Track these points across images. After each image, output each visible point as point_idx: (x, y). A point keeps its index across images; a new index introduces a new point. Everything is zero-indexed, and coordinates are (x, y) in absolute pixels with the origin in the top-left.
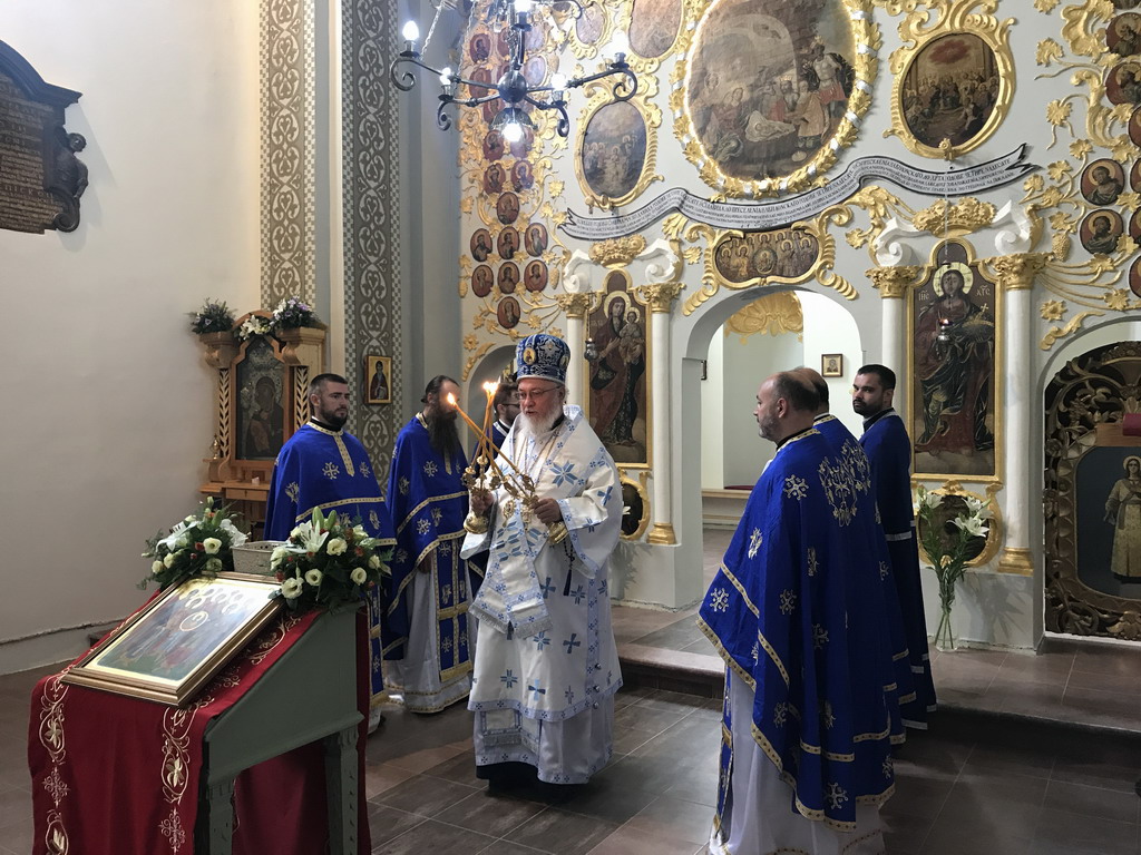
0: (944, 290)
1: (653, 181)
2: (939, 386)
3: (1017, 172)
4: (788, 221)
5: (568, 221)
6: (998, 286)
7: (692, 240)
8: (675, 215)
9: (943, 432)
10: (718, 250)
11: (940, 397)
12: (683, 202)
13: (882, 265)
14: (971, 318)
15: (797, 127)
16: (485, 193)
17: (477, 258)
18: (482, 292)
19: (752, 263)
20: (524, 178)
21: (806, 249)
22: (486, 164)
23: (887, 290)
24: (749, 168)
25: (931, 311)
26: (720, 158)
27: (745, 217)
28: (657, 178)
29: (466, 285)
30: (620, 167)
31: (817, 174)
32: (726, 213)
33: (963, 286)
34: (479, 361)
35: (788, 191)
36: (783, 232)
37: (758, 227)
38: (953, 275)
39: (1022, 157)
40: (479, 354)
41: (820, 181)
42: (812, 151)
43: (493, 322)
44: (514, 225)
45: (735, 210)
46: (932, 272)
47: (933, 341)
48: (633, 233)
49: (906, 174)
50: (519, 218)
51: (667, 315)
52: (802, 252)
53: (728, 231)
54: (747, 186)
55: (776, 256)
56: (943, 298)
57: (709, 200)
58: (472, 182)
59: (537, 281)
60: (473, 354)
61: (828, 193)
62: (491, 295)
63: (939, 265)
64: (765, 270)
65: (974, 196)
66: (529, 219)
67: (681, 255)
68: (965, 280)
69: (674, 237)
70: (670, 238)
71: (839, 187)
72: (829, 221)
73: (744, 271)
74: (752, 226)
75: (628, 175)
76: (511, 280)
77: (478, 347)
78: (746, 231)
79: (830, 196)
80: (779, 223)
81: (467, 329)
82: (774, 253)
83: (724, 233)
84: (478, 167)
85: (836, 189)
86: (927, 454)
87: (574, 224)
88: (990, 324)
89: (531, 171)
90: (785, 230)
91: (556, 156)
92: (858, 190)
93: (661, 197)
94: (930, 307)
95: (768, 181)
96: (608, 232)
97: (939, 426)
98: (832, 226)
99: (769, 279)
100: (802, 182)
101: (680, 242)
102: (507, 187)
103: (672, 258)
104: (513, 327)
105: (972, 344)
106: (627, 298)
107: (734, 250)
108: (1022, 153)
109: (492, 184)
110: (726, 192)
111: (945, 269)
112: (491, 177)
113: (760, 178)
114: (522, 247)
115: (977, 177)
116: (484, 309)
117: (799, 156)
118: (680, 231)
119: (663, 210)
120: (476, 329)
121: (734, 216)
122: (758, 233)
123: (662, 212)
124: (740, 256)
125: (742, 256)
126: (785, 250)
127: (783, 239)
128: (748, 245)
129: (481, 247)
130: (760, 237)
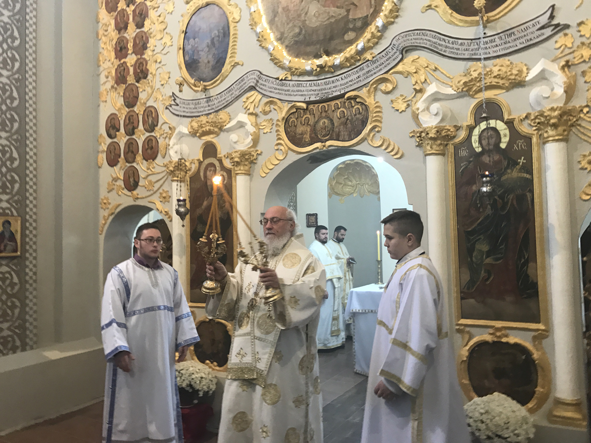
0: (482, 147)
1: (234, 66)
2: (482, 237)
3: (548, 32)
4: (343, 92)
5: (173, 103)
6: (534, 140)
7: (265, 113)
8: (253, 92)
9: (487, 279)
10: (286, 120)
11: (483, 247)
12: (258, 81)
13: (424, 126)
14: (509, 171)
15: (348, 11)
16: (116, 85)
17: (110, 136)
18: (112, 162)
19: (314, 130)
20: (142, 71)
21: (358, 116)
22: (117, 63)
23: (429, 148)
24: (309, 49)
25: (471, 166)
26: (287, 42)
27: (307, 91)
28: (237, 64)
29: (103, 157)
30: (210, 57)
31: (364, 50)
32: (291, 89)
33: (500, 141)
34: (111, 218)
35: (341, 66)
36: (338, 102)
37: (318, 99)
38: (491, 132)
39: (552, 17)
40: (111, 212)
41: (368, 56)
42: (360, 31)
43: (120, 186)
44: (136, 109)
45: (298, 85)
46: (471, 129)
47: (473, 194)
48: (220, 110)
49: (443, 43)
50: (138, 103)
51: (247, 177)
52: (355, 119)
53: (293, 103)
54: (309, 64)
55: (333, 124)
56: (482, 153)
57: (278, 79)
58: (107, 77)
59: (151, 151)
60: (106, 213)
61: (375, 65)
62: (119, 165)
63: (477, 122)
64: (324, 136)
65: (507, 58)
66: (146, 104)
67: (257, 125)
68: (502, 136)
69: (251, 110)
70: (248, 112)
71: (385, 59)
72: (376, 89)
73: (307, 138)
74: (313, 99)
75: (217, 62)
76: (132, 152)
77: (110, 207)
78: (308, 103)
79: (377, 67)
80: (335, 94)
81: (103, 192)
82: (331, 121)
83: (290, 105)
84: (111, 66)
85: (382, 61)
86: (472, 301)
87: (177, 105)
88: (528, 176)
89: (146, 65)
90: (340, 100)
91: (164, 52)
92: (402, 60)
93: (241, 79)
94: (470, 162)
95: (325, 58)
96: (202, 109)
97: (483, 274)
98: (379, 93)
99: (328, 143)
100: (352, 57)
101: (256, 115)
102: (131, 79)
103: (251, 129)
104: (134, 190)
105: (511, 197)
106: (217, 164)
107: (299, 120)
108: (552, 13)
109: (121, 78)
110: (292, 71)
111: (483, 125)
112: (120, 73)
113: (318, 56)
114: (141, 127)
115: (510, 39)
116: (114, 176)
117: (351, 35)
118: (256, 106)
119: (243, 89)
120: (108, 192)
121: (298, 91)
122: (318, 104)
123: (242, 91)
124: (304, 125)
125: (306, 124)
126: (341, 118)
127: (339, 108)
128: (310, 115)
129: (112, 127)
130: (320, 107)
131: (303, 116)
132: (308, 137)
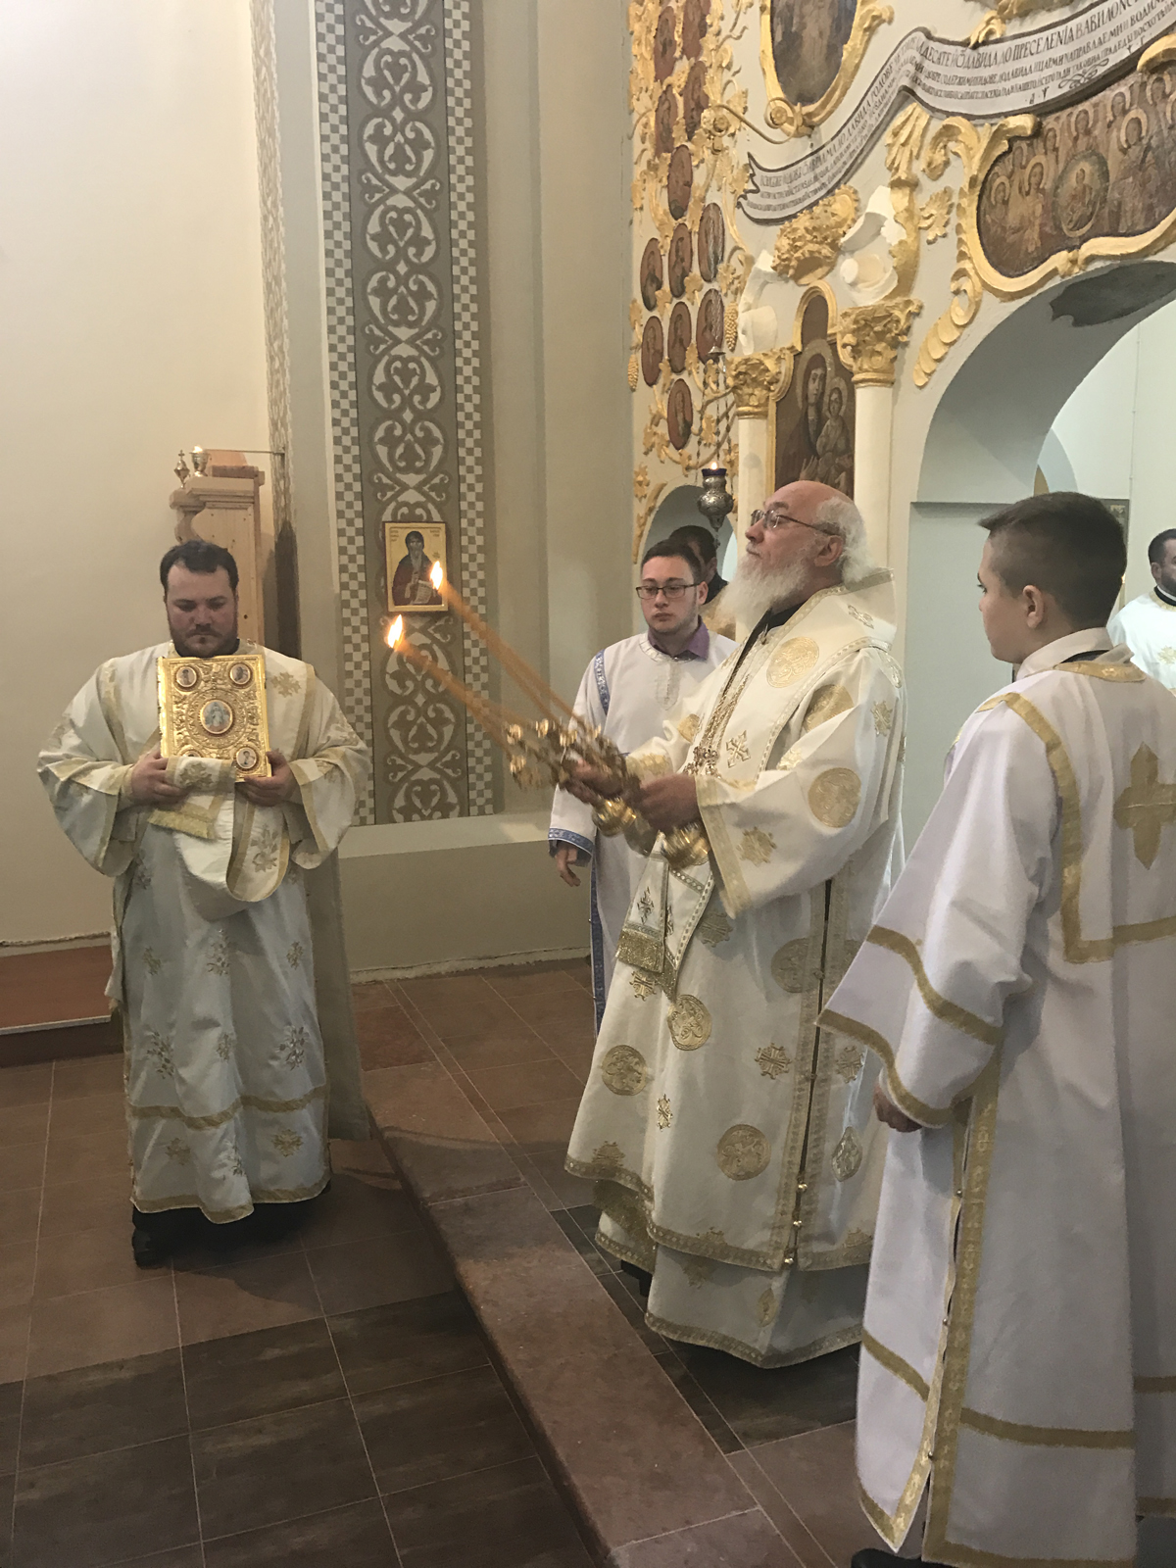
1: (870, 30)
4: (1125, 54)
5: (749, 185)
7: (935, 173)
8: (909, 109)
10: (983, 187)
12: (919, 68)
16: (656, 159)
17: (647, 302)
18: (651, 373)
19: (1051, 209)
20: (698, 105)
27: (1040, 67)
28: (878, 20)
30: (824, 15)
32: (1000, 70)
34: (650, 519)
37: (1066, 89)
40: (649, 506)
45: (1018, 53)
48: (837, 185)
50: (691, 201)
51: (887, 391)
53: (998, 123)
55: (1105, 175)
57: (965, 44)
58: (643, 140)
59: (710, 337)
60: (640, 508)
64: (1078, 226)
67: (910, 218)
69: (903, 172)
70: (895, 178)
73: (1033, 238)
74: (1054, 93)
75: (838, 30)
76: (682, 341)
77: (649, 491)
78: (1041, 111)
80: (1113, 60)
81: (638, 456)
82: (1102, 162)
83: (991, 132)
87: (757, 191)
90: (1127, 79)
91: (736, 32)
93: (885, 71)
96: (799, 195)
99: (1087, 249)
101: (912, 185)
104: (684, 444)
106: (829, 355)
107: (1017, 178)
110: (1000, 5)
116: (654, 410)
118: (915, 153)
119: (886, 104)
120: (646, 453)
121: (1015, 75)
122: (1069, 110)
123: (886, 110)
124: (1028, 193)
125: (1032, 191)
126: (1129, 147)
127: (1125, 112)
128: (1046, 153)
129: (651, 280)
130: (1073, 119)
131: (1028, 162)
132: (1036, 236)
